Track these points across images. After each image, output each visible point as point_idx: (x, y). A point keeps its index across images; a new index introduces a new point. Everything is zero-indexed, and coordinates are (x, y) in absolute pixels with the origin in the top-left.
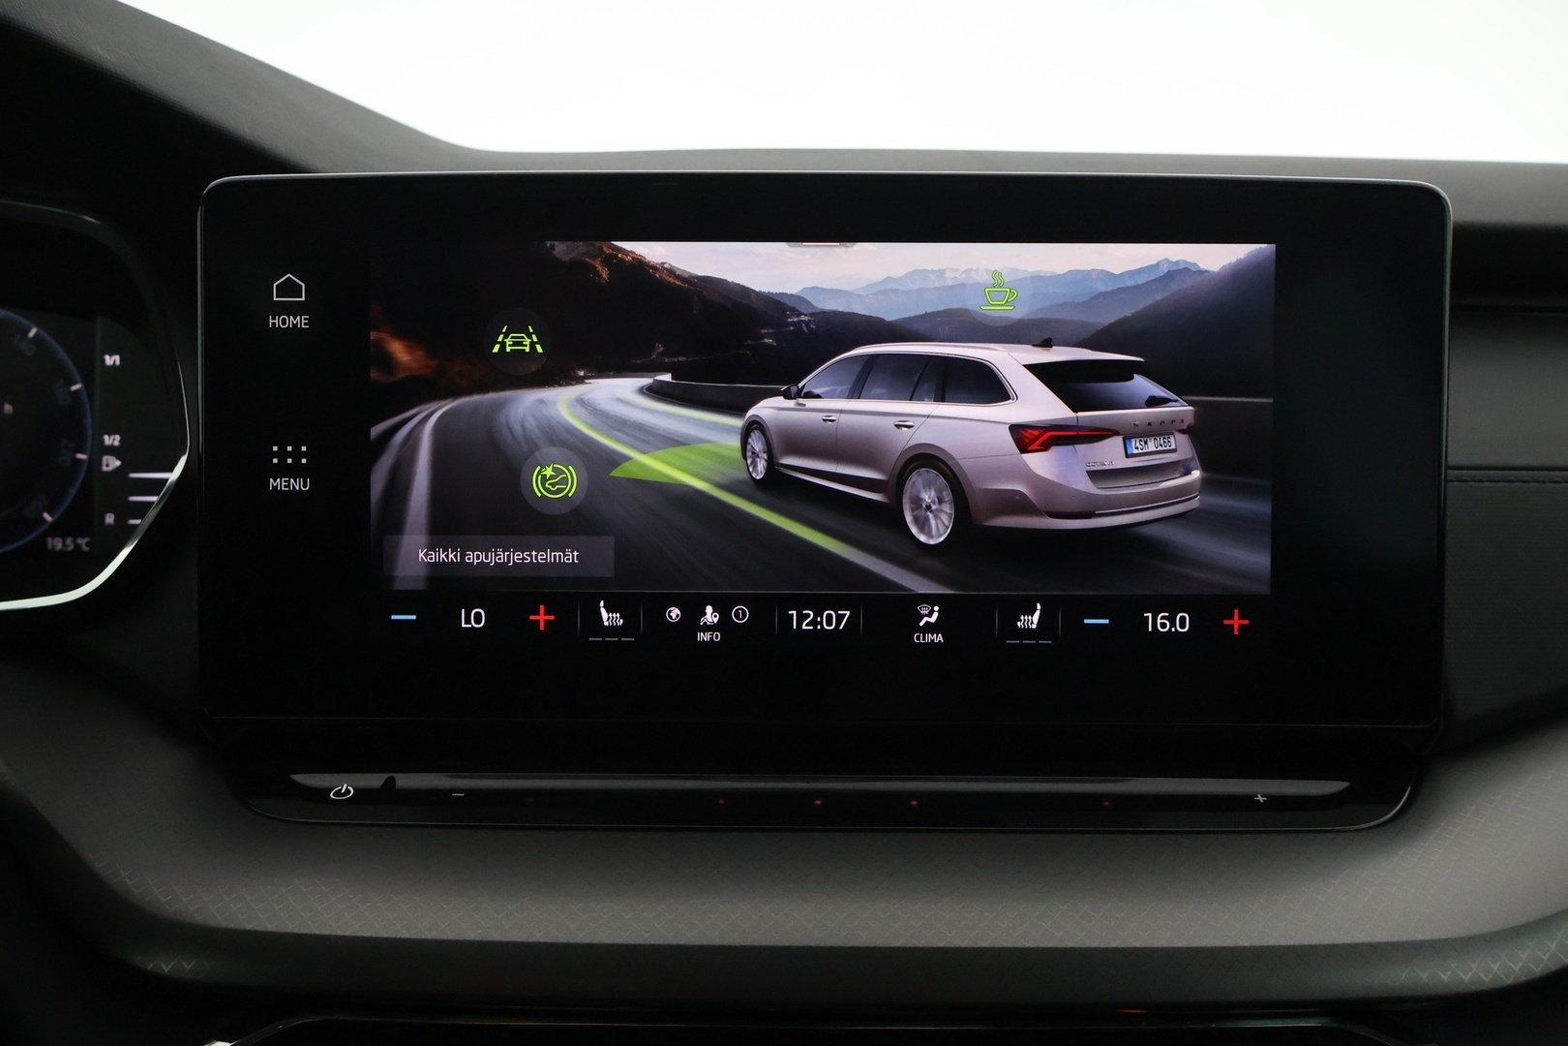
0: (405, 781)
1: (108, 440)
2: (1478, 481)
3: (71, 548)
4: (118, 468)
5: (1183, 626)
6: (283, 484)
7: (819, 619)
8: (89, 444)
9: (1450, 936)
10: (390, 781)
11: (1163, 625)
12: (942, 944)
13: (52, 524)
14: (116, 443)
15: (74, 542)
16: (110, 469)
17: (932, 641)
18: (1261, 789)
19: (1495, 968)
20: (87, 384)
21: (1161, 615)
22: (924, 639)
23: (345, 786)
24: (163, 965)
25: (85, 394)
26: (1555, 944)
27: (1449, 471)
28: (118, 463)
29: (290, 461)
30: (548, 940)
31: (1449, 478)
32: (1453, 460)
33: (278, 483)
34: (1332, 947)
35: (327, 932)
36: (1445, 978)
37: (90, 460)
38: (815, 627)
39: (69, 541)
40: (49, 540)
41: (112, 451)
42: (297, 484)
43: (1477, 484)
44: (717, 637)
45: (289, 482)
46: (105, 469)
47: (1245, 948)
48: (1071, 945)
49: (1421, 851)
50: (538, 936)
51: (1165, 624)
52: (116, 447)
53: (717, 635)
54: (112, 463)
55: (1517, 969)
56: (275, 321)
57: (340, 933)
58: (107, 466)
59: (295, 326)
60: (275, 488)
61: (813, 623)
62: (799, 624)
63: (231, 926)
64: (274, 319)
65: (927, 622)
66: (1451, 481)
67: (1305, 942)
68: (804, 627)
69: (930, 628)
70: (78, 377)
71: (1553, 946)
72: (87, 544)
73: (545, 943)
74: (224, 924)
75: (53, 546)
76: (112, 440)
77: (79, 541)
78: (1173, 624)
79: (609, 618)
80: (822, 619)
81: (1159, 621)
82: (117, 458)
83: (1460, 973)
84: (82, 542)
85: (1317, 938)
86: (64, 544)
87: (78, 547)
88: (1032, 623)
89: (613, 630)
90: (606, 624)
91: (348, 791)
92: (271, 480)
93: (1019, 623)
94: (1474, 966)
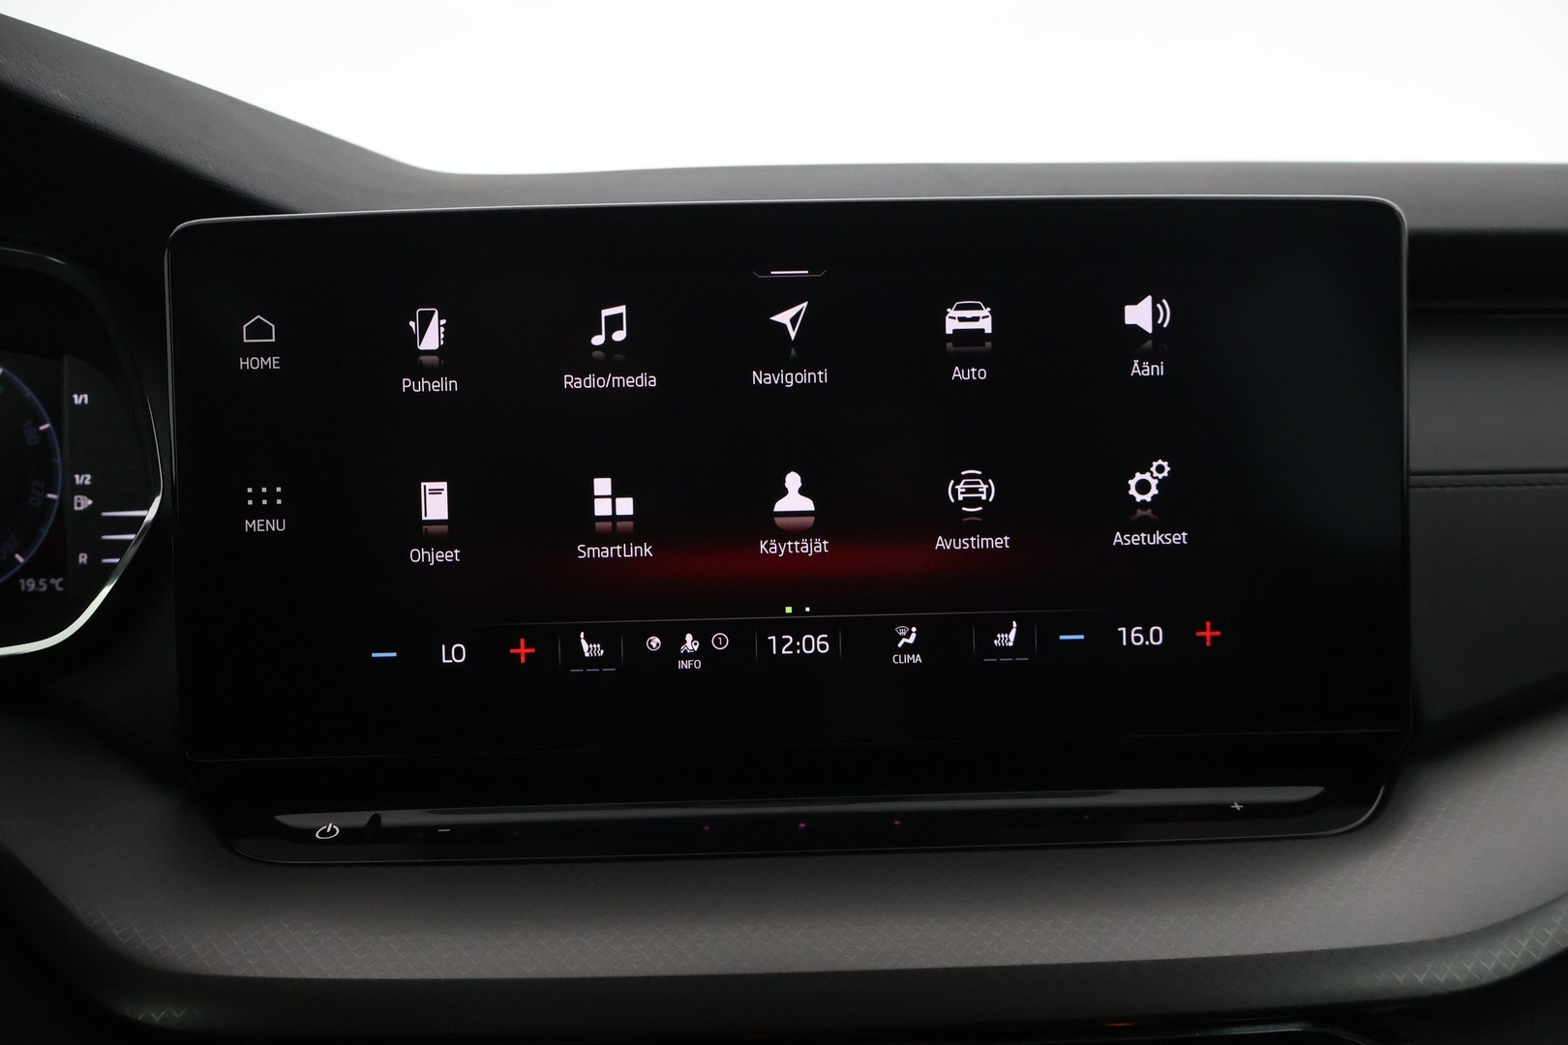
0: (391, 818)
1: (78, 480)
2: (1439, 487)
3: (45, 588)
4: (90, 507)
5: (1156, 639)
6: (259, 525)
7: (798, 644)
8: (60, 486)
9: (1425, 938)
10: (376, 819)
11: (1137, 639)
12: (929, 966)
13: (25, 565)
14: (87, 482)
15: (47, 582)
16: (81, 508)
17: (911, 661)
18: (1237, 797)
19: (1469, 968)
20: (57, 422)
21: (1135, 629)
22: (903, 660)
23: (330, 826)
24: (153, 1015)
25: (53, 432)
26: (1526, 943)
27: (1411, 478)
28: (90, 502)
29: (265, 502)
30: (538, 976)
31: (1411, 484)
32: (1414, 466)
33: (253, 525)
34: (1310, 953)
35: (317, 976)
36: (1421, 980)
37: (61, 499)
38: (795, 652)
39: (42, 581)
40: (22, 581)
41: (83, 490)
42: (273, 525)
43: (1439, 489)
44: (698, 664)
45: (265, 523)
46: (76, 508)
47: (1227, 957)
48: (1055, 961)
49: (1395, 854)
50: (529, 971)
51: (1139, 638)
52: (87, 486)
53: (697, 663)
54: (84, 503)
55: (1490, 968)
56: (246, 363)
57: (331, 977)
58: (79, 505)
59: (266, 367)
60: (251, 529)
61: (793, 647)
62: (779, 649)
63: (220, 973)
64: (244, 360)
65: (905, 643)
66: (1415, 487)
67: (1284, 950)
68: (784, 652)
69: (908, 649)
70: (46, 416)
71: (1524, 944)
72: (61, 585)
73: (535, 979)
74: (213, 972)
75: (26, 587)
76: (83, 479)
77: (52, 581)
78: (1147, 638)
79: (590, 649)
80: (801, 643)
81: (1133, 635)
82: (89, 498)
83: (1436, 975)
84: (56, 582)
85: (1296, 946)
86: (37, 585)
87: (51, 587)
88: (1009, 641)
89: (594, 660)
90: (587, 655)
91: (333, 831)
92: (247, 521)
93: (995, 642)
94: (1449, 967)
